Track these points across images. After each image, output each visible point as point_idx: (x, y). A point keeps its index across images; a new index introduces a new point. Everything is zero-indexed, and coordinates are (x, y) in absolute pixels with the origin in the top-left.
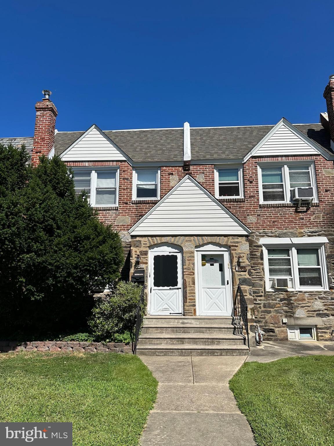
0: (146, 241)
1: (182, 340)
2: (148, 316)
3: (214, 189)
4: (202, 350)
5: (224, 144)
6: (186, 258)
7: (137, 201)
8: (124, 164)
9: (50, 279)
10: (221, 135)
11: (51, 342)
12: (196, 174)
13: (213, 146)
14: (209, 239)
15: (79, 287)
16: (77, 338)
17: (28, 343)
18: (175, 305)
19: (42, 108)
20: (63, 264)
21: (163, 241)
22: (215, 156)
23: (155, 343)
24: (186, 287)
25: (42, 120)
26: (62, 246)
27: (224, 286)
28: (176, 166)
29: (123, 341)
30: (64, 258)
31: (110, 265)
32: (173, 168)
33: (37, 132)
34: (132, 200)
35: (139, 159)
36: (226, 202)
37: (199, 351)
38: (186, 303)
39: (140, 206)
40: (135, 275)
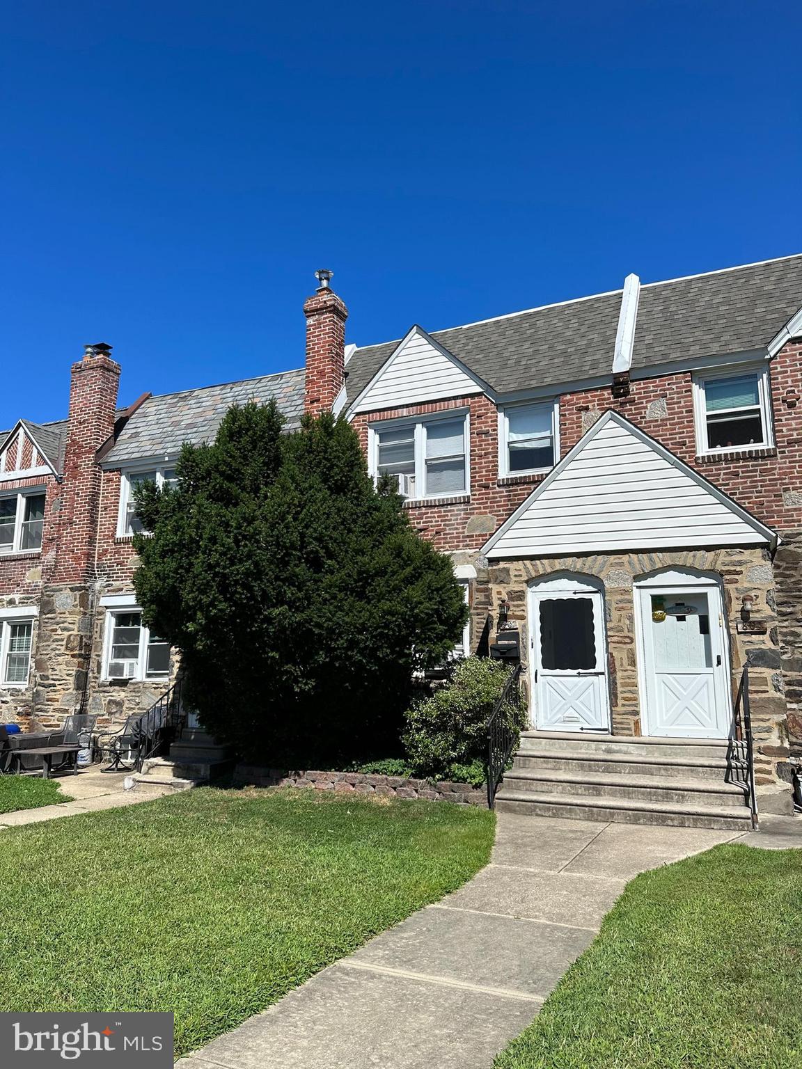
0: (520, 570)
1: (596, 788)
2: (531, 733)
3: (693, 431)
4: (636, 812)
5: (720, 317)
6: (610, 605)
7: (508, 479)
8: (479, 402)
9: (321, 653)
10: (716, 293)
11: (337, 773)
12: (644, 401)
13: (692, 326)
14: (668, 559)
15: (373, 669)
16: (383, 769)
17: (301, 772)
18: (593, 710)
19: (317, 310)
20: (340, 625)
21: (558, 568)
22: (694, 351)
23: (538, 790)
24: (615, 670)
25: (317, 334)
26: (335, 590)
27: (710, 670)
28: (596, 390)
29: (469, 780)
30: (340, 613)
31: (428, 624)
32: (589, 395)
33: (309, 361)
34: (498, 478)
35: (511, 386)
36: (726, 461)
37: (630, 812)
38: (617, 706)
39: (516, 490)
40: (499, 642)
